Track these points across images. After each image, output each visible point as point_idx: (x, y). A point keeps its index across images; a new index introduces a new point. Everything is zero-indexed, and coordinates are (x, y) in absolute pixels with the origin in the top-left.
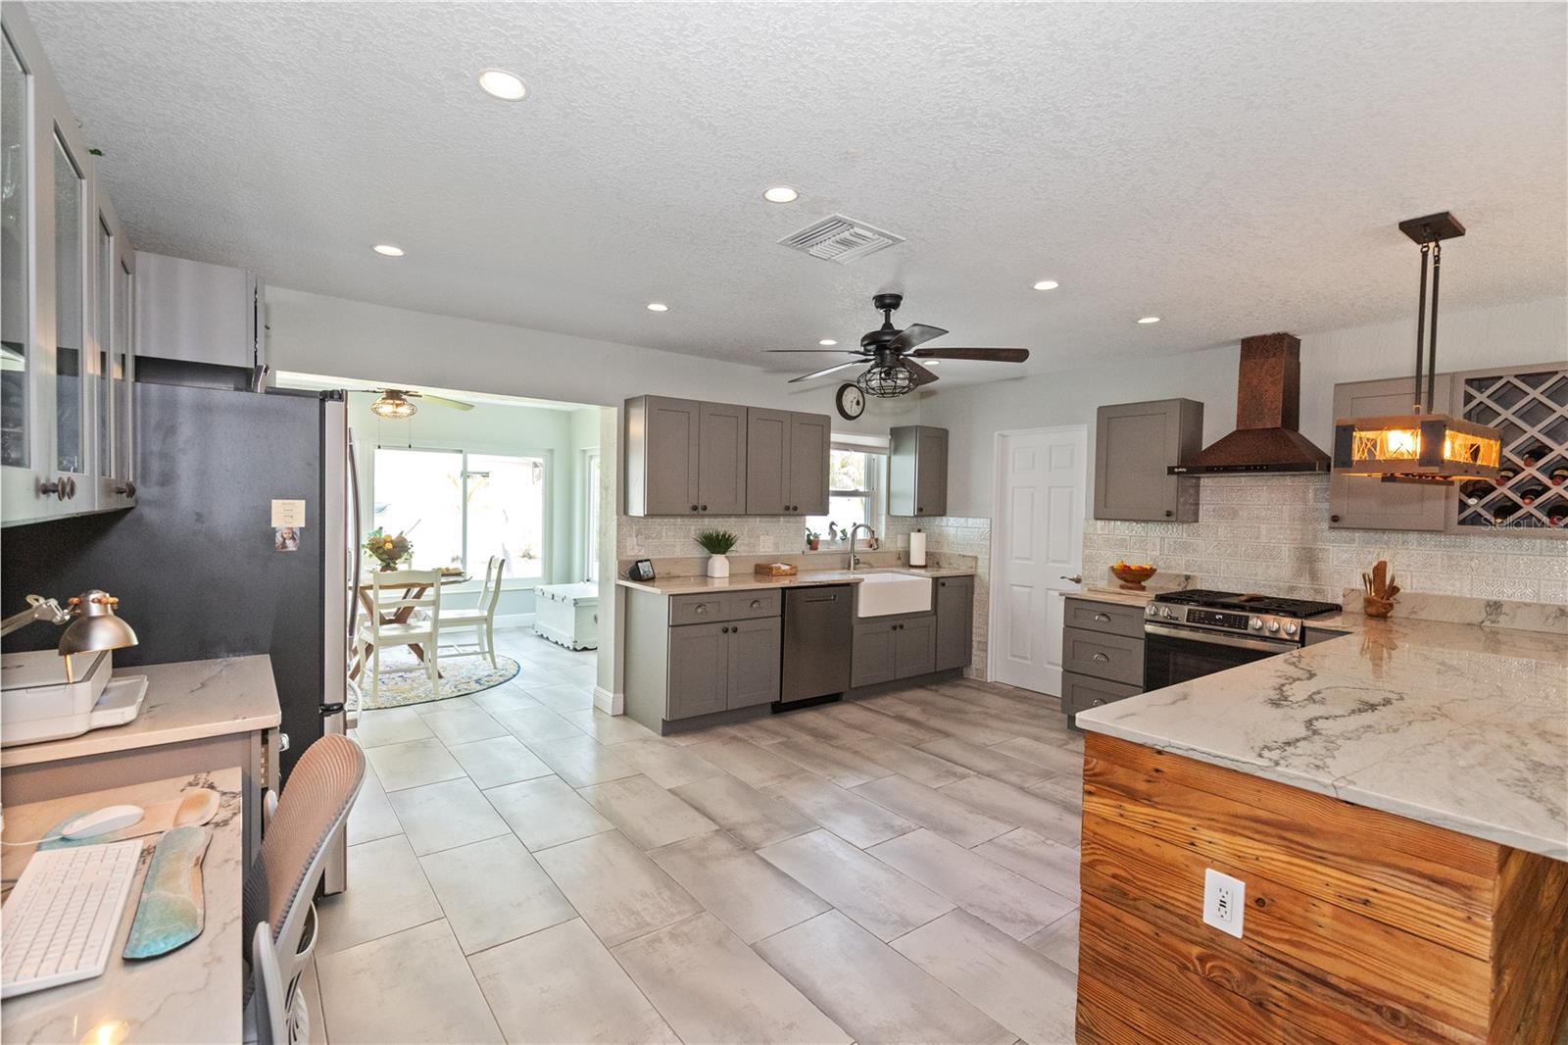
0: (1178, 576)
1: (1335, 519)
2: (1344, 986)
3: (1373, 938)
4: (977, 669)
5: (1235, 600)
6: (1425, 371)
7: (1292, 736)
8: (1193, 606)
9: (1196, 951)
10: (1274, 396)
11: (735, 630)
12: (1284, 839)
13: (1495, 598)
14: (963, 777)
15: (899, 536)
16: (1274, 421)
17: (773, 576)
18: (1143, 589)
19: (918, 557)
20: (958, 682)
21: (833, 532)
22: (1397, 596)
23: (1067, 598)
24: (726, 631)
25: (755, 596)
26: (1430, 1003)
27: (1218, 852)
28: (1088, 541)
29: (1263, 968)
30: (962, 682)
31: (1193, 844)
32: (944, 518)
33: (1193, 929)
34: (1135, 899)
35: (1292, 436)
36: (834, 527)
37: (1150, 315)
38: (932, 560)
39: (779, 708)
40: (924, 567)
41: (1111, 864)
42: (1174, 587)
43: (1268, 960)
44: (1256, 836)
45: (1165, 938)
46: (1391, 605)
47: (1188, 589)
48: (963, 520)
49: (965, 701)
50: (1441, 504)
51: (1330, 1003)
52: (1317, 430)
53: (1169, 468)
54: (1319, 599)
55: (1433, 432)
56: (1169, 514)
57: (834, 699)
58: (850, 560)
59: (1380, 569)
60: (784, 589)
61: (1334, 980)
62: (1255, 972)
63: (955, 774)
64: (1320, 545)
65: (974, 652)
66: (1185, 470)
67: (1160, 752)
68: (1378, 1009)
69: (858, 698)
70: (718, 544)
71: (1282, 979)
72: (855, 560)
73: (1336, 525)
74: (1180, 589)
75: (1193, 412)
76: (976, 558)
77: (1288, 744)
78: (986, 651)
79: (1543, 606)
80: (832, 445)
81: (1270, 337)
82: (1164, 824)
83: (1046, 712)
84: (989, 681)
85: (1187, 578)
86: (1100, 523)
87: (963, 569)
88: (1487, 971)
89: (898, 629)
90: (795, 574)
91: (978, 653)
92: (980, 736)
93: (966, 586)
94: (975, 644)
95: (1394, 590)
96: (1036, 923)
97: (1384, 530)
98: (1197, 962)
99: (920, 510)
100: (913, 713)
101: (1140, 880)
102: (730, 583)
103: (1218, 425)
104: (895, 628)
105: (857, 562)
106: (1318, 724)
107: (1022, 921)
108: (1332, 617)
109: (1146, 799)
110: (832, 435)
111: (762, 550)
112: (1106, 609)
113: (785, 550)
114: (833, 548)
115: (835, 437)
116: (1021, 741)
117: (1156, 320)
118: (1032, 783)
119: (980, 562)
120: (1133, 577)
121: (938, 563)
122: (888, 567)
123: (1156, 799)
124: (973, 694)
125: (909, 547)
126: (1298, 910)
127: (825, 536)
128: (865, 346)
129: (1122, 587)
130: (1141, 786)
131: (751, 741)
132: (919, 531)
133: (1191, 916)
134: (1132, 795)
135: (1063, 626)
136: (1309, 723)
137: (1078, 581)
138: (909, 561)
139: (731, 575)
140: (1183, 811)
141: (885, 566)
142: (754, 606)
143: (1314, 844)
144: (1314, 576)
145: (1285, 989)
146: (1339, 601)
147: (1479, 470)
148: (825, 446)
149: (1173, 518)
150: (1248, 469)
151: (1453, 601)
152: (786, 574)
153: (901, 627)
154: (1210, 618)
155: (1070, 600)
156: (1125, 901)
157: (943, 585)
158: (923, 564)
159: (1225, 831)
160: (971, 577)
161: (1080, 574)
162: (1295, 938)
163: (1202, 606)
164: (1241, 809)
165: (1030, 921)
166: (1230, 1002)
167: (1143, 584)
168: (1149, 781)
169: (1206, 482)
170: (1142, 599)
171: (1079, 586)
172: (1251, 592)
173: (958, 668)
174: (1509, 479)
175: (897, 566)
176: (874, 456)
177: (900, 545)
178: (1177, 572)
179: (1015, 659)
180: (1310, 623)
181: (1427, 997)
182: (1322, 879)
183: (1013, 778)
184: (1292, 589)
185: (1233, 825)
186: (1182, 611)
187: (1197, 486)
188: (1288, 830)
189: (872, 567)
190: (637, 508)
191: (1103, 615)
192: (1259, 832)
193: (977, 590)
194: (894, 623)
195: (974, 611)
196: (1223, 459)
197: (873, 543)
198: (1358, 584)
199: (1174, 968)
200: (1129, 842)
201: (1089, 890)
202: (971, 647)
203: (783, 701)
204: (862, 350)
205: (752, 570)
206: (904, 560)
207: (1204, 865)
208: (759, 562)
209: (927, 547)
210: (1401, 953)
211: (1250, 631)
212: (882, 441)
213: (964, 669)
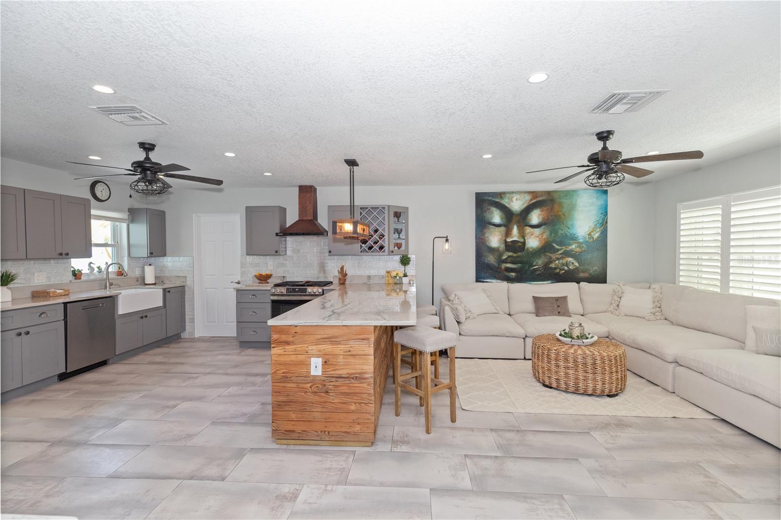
0: (280, 277)
1: (330, 252)
2: (346, 376)
3: (352, 360)
4: (189, 332)
5: (301, 283)
6: (352, 204)
7: (330, 314)
8: (287, 287)
9: (309, 385)
10: (310, 207)
11: (27, 333)
12: (330, 341)
13: (369, 275)
14: (197, 377)
16: (310, 217)
17: (50, 297)
18: (268, 283)
19: (150, 278)
20: (180, 341)
21: (92, 269)
22: (347, 277)
23: (237, 290)
24: (19, 334)
25: (42, 310)
26: (363, 371)
27: (314, 352)
28: (243, 265)
29: (327, 381)
30: (181, 340)
31: (307, 352)
32: (165, 258)
33: (308, 379)
34: (290, 378)
35: (316, 222)
36: (92, 265)
37: (269, 172)
38: (159, 280)
39: (63, 377)
40: (155, 284)
41: (281, 369)
42: (279, 281)
43: (328, 378)
44: (324, 343)
45: (301, 385)
46: (345, 279)
47: (284, 281)
48: (177, 258)
49: (186, 348)
50: (357, 246)
51: (343, 382)
52: (323, 221)
53: (276, 233)
54: (326, 280)
55: (355, 224)
56: (277, 252)
57: (104, 363)
58: (106, 282)
59: (342, 268)
60: (65, 304)
61: (343, 376)
62: (325, 383)
63: (193, 378)
64: (325, 261)
65: (187, 324)
66: (282, 234)
67: (296, 326)
68: (353, 378)
69: (122, 360)
71: (332, 382)
72: (109, 283)
73: (330, 254)
74: (281, 282)
75: (283, 211)
76: (185, 277)
77: (329, 316)
78: (194, 322)
79: (379, 276)
80: (92, 217)
81: (308, 186)
82: (299, 349)
83: (227, 344)
84: (196, 337)
85: (284, 277)
86: (248, 257)
87: (178, 283)
88: (372, 357)
89: (144, 318)
90: (68, 295)
91: (190, 324)
92: (200, 360)
93: (182, 291)
94: (187, 320)
95: (346, 274)
96: (247, 414)
97: (343, 255)
98: (309, 389)
99: (151, 253)
100: (158, 359)
101: (292, 370)
102: (13, 304)
103: (292, 218)
104: (142, 318)
105: (111, 284)
106: (334, 311)
107: (241, 416)
108: (330, 286)
109: (293, 343)
110: (92, 211)
111: (36, 281)
112: (254, 293)
113: (55, 280)
114: (92, 277)
116: (221, 357)
117: (270, 174)
118: (230, 371)
119: (188, 279)
120: (263, 278)
121: (162, 282)
122: (130, 286)
123: (296, 342)
124: (187, 344)
125: (144, 274)
126: (335, 360)
127: (85, 270)
128: (134, 167)
129: (259, 283)
130: (291, 339)
131: (49, 398)
132: (150, 265)
133: (308, 375)
134: (287, 343)
135: (236, 303)
136: (333, 311)
137: (238, 283)
138: (145, 282)
139: (13, 300)
140: (304, 343)
141: (129, 286)
142: (43, 316)
143: (337, 340)
144: (324, 272)
145: (333, 384)
146: (332, 280)
147: (366, 236)
148: (88, 217)
149: (278, 254)
150: (304, 234)
151: (360, 276)
152: (61, 295)
153: (146, 316)
154: (294, 290)
155: (238, 291)
156: (287, 380)
157: (169, 292)
158: (154, 282)
159: (316, 345)
160: (184, 286)
161: (240, 280)
162: (335, 368)
163: (292, 286)
164: (319, 337)
165: (244, 414)
166: (319, 396)
167: (268, 281)
168: (293, 337)
169: (289, 239)
170: (268, 287)
171: (240, 285)
172: (306, 280)
173: (178, 334)
174: (371, 238)
175: (137, 285)
176: (117, 223)
177: (137, 273)
178: (280, 275)
179: (210, 324)
180: (324, 288)
181: (362, 369)
182: (339, 349)
183: (221, 371)
184: (318, 278)
185: (318, 342)
186: (283, 290)
187: (286, 241)
188: (331, 338)
189: (120, 287)
191: (253, 295)
192: (324, 342)
193: (187, 293)
194: (141, 315)
195: (186, 304)
196: (295, 230)
197: (120, 273)
198: (337, 274)
199: (303, 394)
200: (288, 359)
201: (275, 381)
202: (185, 322)
203: (68, 372)
204: (132, 169)
205: (30, 295)
206: (141, 281)
207: (310, 358)
208: (35, 289)
209: (155, 274)
210: (357, 361)
211: (307, 293)
212: (125, 215)
213: (182, 334)
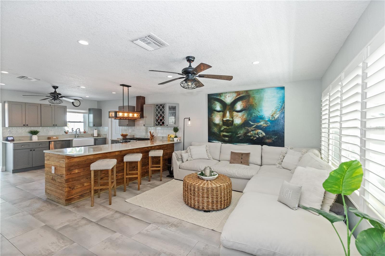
1: (144, 125)
9: (52, 177)
11: (34, 150)
15: (92, 131)
16: (140, 110)
17: (49, 139)
19: (96, 135)
21: (73, 130)
24: (31, 150)
25: (40, 143)
27: (53, 164)
32: (101, 127)
40: (97, 137)
46: (153, 138)
48: (105, 127)
56: (127, 125)
59: (151, 133)
70: (35, 133)
76: (106, 135)
85: (134, 136)
90: (58, 139)
93: (104, 140)
95: (153, 135)
99: (94, 125)
111: (50, 134)
113: (57, 134)
114: (73, 133)
115: (68, 110)
120: (124, 136)
125: (94, 133)
126: (57, 168)
127: (70, 131)
132: (96, 129)
142: (40, 145)
148: (64, 112)
149: (128, 126)
152: (55, 139)
155: (112, 141)
157: (97, 140)
160: (106, 138)
175: (91, 137)
187: (135, 120)
189: (84, 137)
190: (7, 125)
193: (107, 141)
197: (85, 132)
209: (98, 133)
